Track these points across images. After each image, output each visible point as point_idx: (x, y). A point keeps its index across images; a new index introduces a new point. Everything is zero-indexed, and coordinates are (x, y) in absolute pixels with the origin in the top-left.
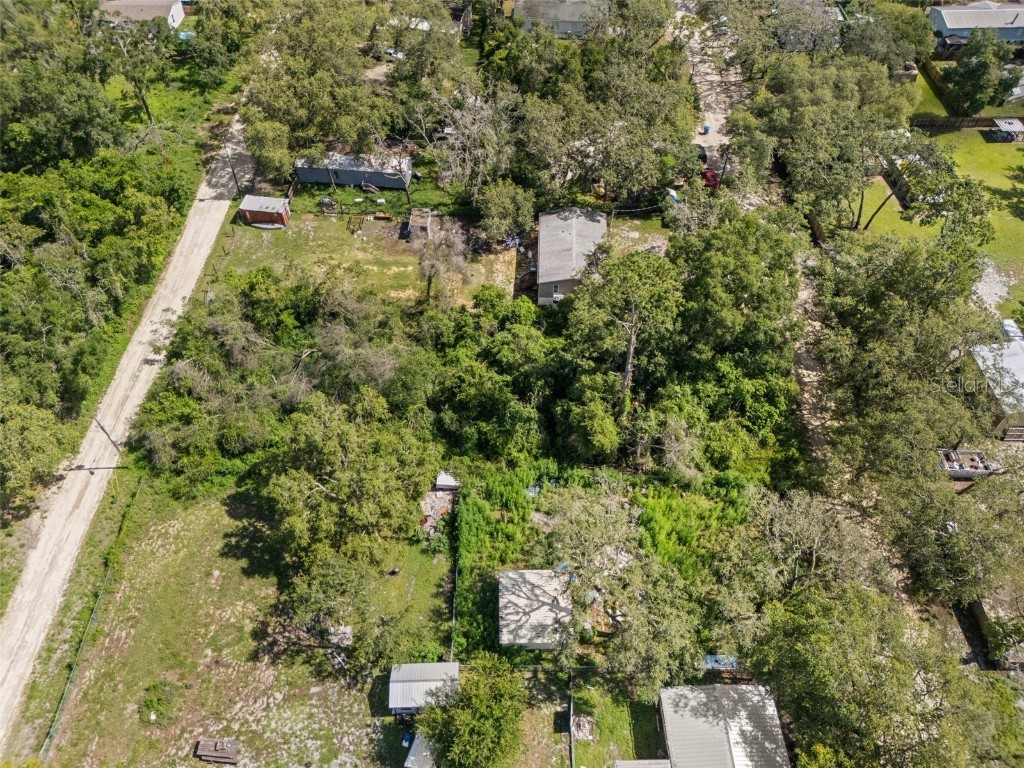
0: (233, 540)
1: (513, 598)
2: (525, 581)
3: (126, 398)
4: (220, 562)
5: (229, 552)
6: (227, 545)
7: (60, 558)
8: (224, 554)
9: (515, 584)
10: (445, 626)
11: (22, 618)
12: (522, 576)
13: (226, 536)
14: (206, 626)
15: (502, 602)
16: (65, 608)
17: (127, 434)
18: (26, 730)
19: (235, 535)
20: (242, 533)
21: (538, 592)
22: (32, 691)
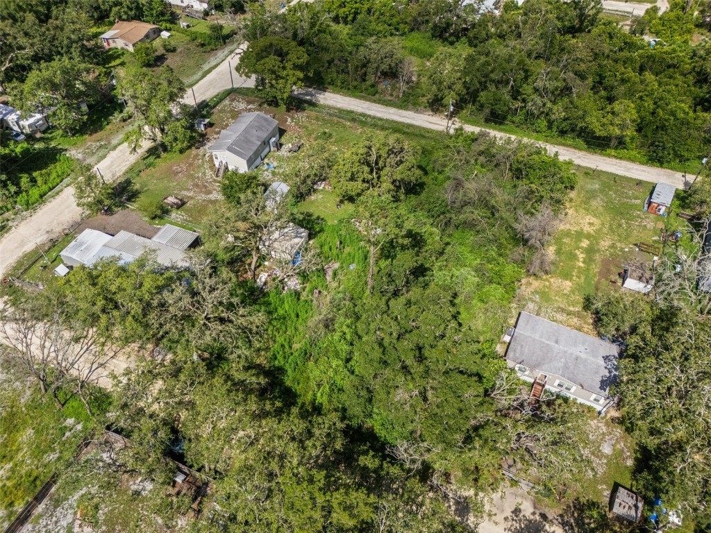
2: (296, 237)
7: (406, 118)
11: (381, 110)
12: (301, 237)
18: (337, 111)
22: (351, 112)
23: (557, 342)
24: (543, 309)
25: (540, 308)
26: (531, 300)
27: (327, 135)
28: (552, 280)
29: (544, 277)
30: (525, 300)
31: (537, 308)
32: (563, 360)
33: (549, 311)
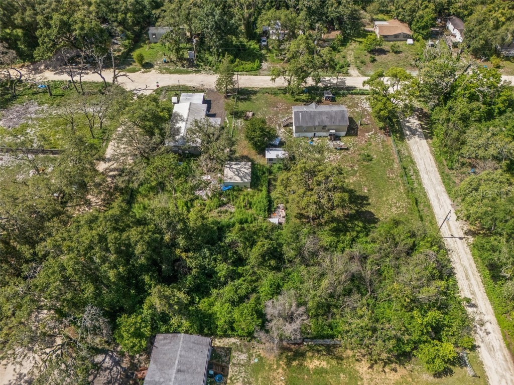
0: (365, 202)
1: (246, 171)
2: (241, 177)
3: (467, 278)
4: (367, 195)
5: (365, 198)
6: (367, 201)
7: (436, 201)
8: (367, 197)
9: (245, 177)
10: (271, 177)
11: (434, 180)
12: (242, 180)
13: (369, 204)
14: (360, 175)
15: (250, 170)
16: (420, 184)
17: (450, 256)
18: (406, 154)
19: (365, 204)
20: (362, 205)
21: (236, 173)
22: (413, 163)
23: (179, 371)
24: (242, 369)
25: (242, 365)
26: (250, 357)
27: (370, 158)
28: (280, 370)
29: (281, 363)
30: (248, 350)
31: (242, 362)
32: (162, 380)
33: (243, 374)
